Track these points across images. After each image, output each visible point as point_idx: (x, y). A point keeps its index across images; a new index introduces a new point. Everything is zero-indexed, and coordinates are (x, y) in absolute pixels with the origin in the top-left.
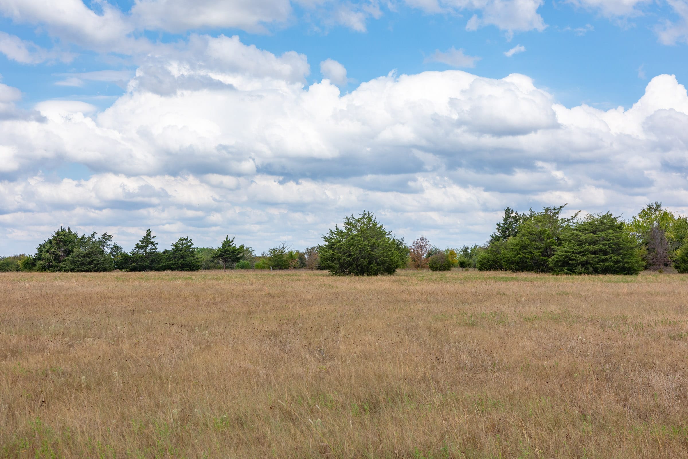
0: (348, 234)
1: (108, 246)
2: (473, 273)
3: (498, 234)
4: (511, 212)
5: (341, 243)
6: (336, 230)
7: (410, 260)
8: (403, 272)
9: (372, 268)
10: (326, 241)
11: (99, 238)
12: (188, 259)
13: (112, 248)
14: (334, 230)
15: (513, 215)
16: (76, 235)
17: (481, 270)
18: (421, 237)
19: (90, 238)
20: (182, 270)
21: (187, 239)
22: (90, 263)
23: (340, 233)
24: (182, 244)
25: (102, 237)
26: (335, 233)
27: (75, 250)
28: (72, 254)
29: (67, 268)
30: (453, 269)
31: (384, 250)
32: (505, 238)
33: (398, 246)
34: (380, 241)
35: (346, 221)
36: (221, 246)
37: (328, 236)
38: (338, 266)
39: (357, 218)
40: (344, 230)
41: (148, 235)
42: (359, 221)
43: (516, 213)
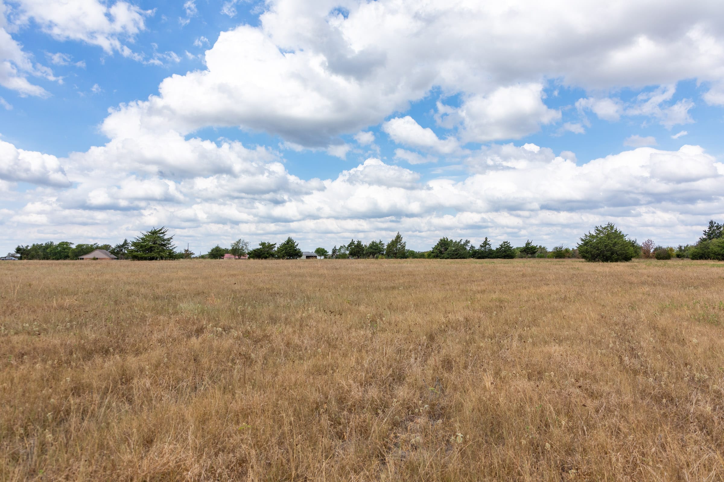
0: (597, 237)
1: (468, 246)
2: (687, 262)
3: (704, 237)
4: (714, 223)
5: (592, 242)
6: (589, 234)
7: (642, 253)
8: (637, 260)
9: (613, 257)
10: (582, 241)
12: (508, 253)
13: (470, 247)
15: (715, 225)
17: (692, 259)
18: (647, 239)
19: (459, 242)
20: (505, 258)
21: (507, 242)
22: (457, 255)
23: (592, 236)
24: (505, 245)
25: (465, 242)
26: (588, 236)
27: (449, 248)
28: (448, 250)
29: (446, 257)
30: (672, 259)
31: (622, 246)
32: (710, 240)
33: (632, 244)
34: (620, 241)
35: (596, 229)
36: (525, 245)
37: (583, 238)
38: (590, 256)
39: (603, 227)
40: (594, 234)
41: (486, 240)
42: (605, 228)
43: (718, 224)
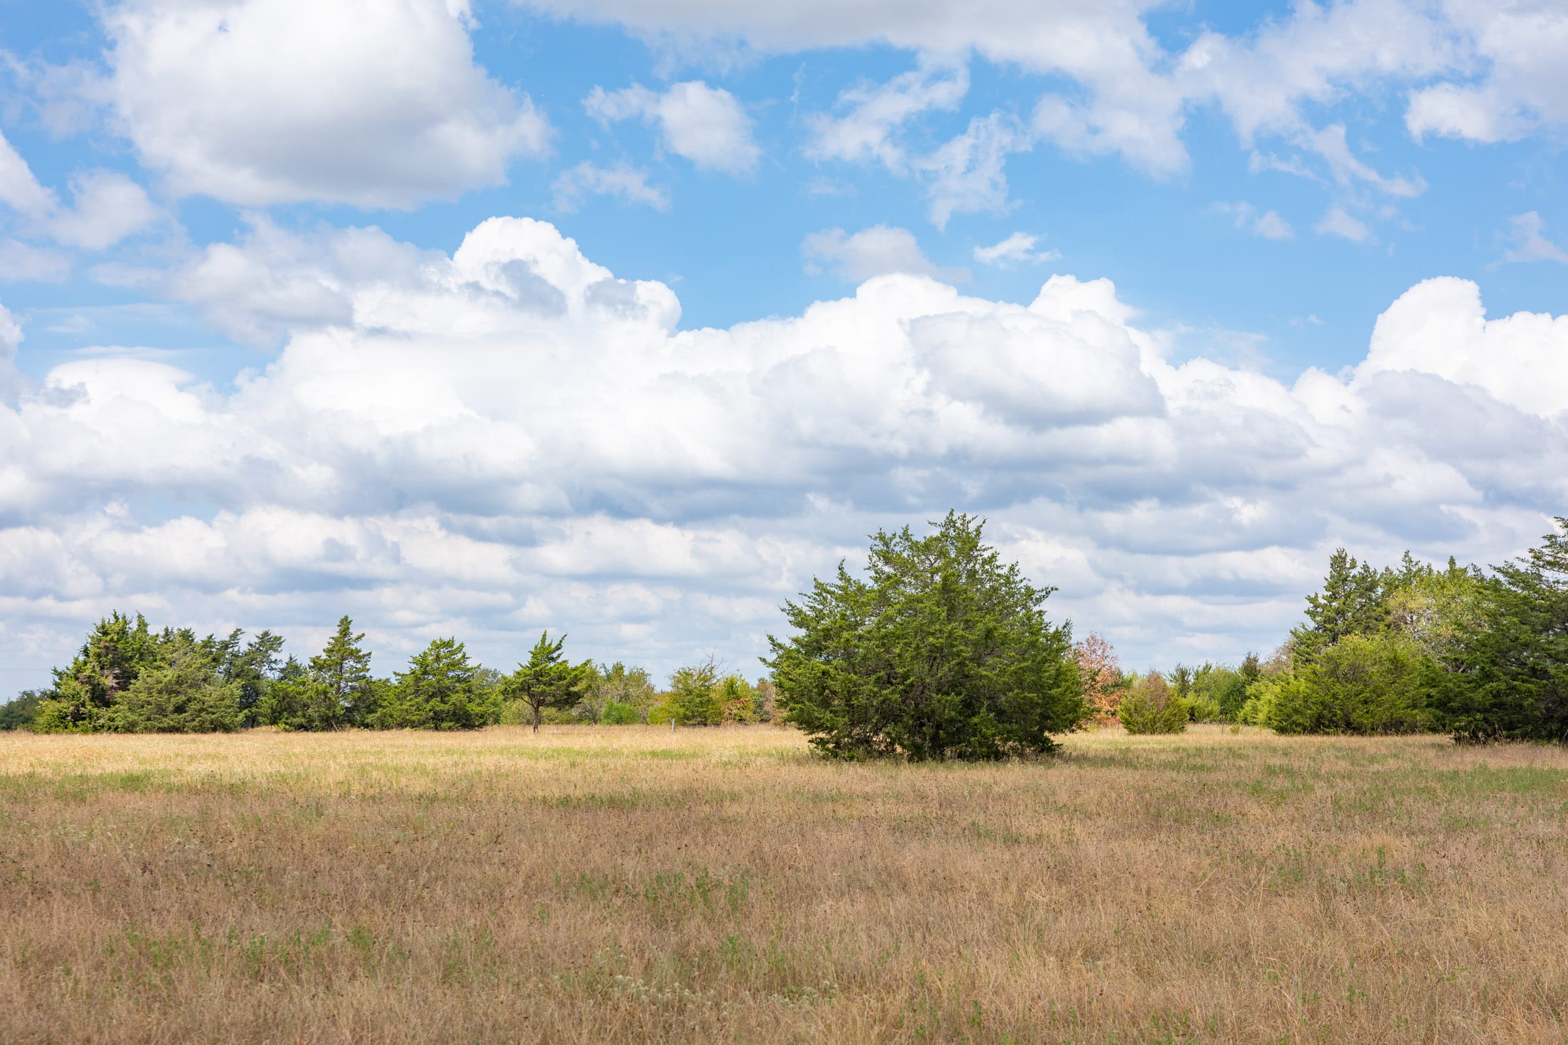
0: (882, 597)
1: (274, 665)
3: (1311, 625)
4: (1348, 565)
5: (860, 631)
6: (840, 583)
9: (975, 729)
10: (800, 625)
11: (250, 645)
12: (454, 699)
13: (282, 670)
14: (831, 579)
15: (1354, 572)
16: (190, 636)
18: (1088, 636)
19: (225, 646)
20: (438, 727)
21: (450, 644)
22: (180, 709)
23: (851, 594)
24: (438, 659)
25: (257, 640)
26: (832, 593)
28: (135, 685)
29: (119, 722)
31: (1025, 660)
32: (1334, 639)
35: (881, 547)
36: (527, 660)
37: (806, 606)
39: (919, 537)
40: (867, 580)
41: (345, 632)
42: (927, 547)
43: (1366, 568)
